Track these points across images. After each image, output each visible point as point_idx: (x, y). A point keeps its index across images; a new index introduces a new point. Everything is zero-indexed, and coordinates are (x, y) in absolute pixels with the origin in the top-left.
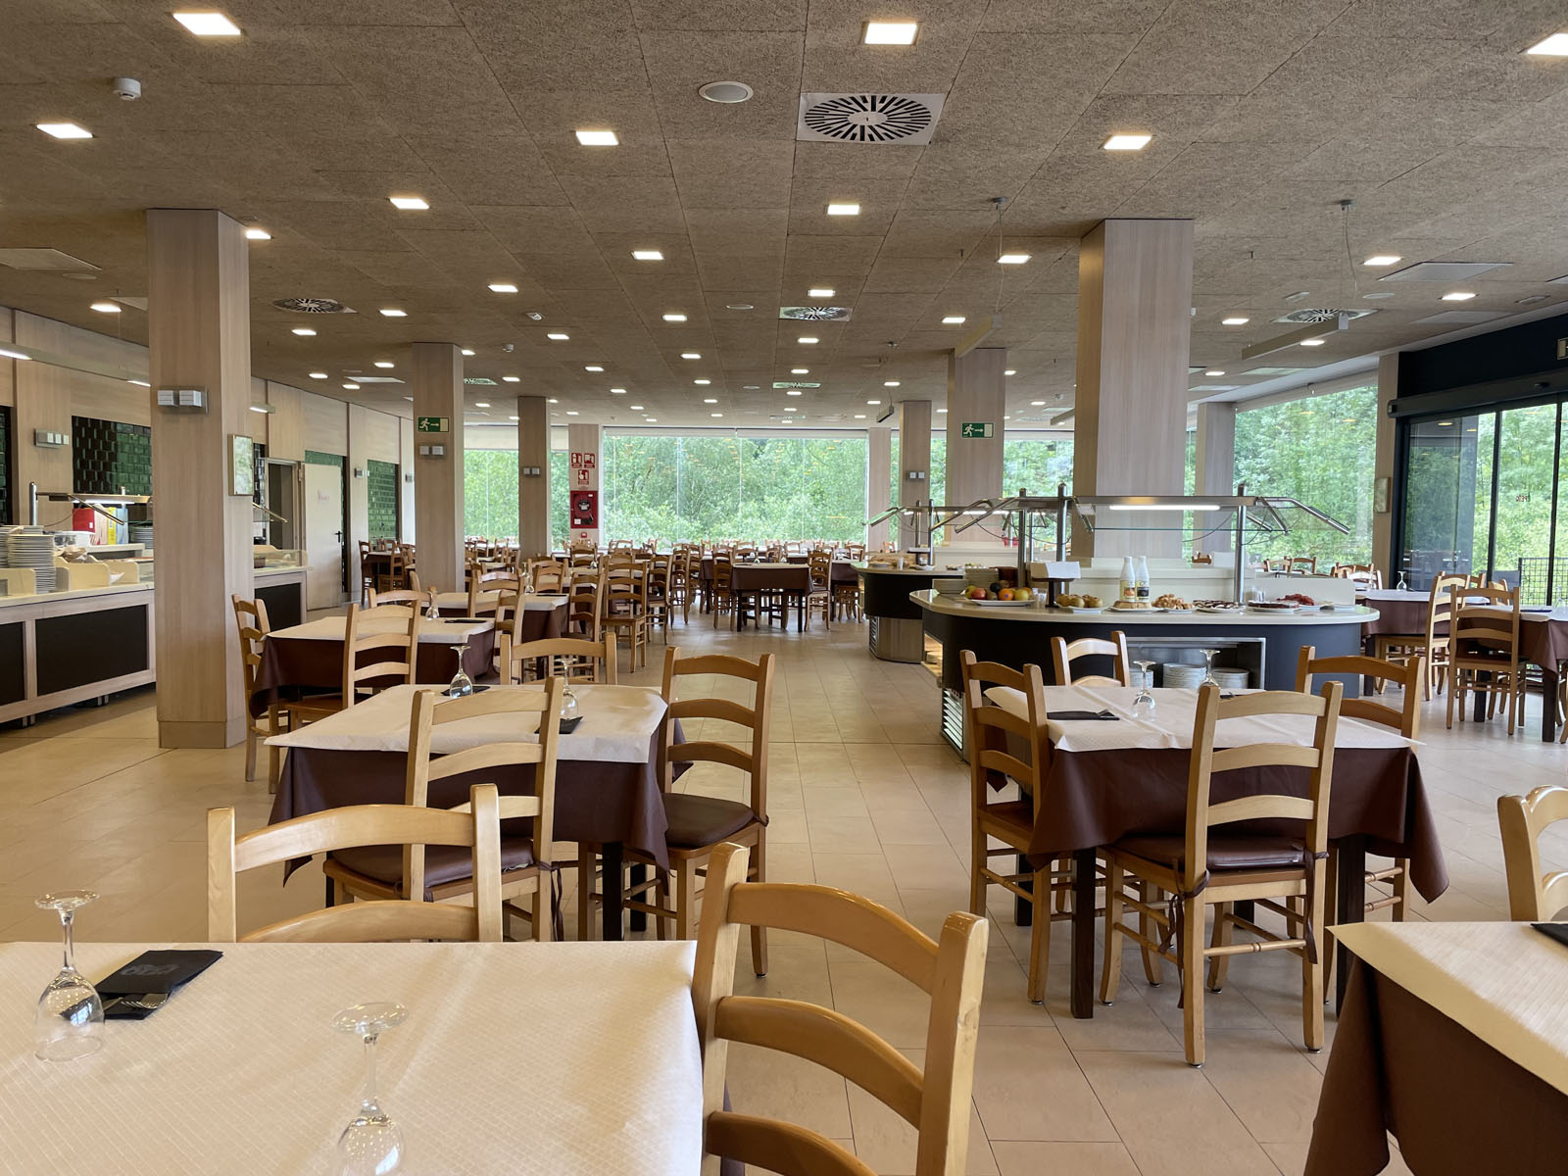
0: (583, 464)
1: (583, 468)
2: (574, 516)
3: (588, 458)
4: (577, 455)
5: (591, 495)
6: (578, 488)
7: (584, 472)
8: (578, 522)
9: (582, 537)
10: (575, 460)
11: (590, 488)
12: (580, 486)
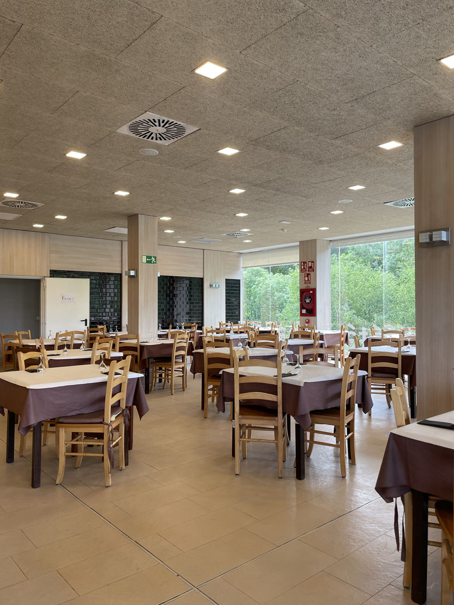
0: (307, 269)
1: (308, 273)
2: (302, 307)
3: (310, 264)
4: (304, 263)
5: (311, 292)
6: (304, 287)
7: (308, 275)
8: (304, 311)
9: (306, 322)
10: (302, 267)
11: (312, 286)
12: (306, 285)
